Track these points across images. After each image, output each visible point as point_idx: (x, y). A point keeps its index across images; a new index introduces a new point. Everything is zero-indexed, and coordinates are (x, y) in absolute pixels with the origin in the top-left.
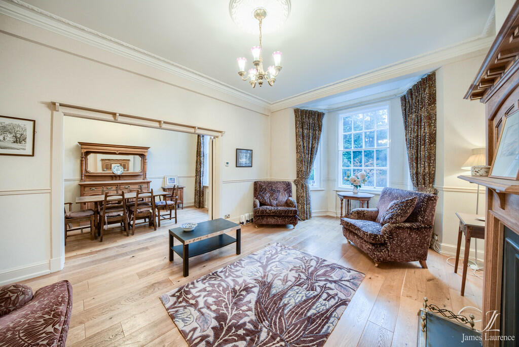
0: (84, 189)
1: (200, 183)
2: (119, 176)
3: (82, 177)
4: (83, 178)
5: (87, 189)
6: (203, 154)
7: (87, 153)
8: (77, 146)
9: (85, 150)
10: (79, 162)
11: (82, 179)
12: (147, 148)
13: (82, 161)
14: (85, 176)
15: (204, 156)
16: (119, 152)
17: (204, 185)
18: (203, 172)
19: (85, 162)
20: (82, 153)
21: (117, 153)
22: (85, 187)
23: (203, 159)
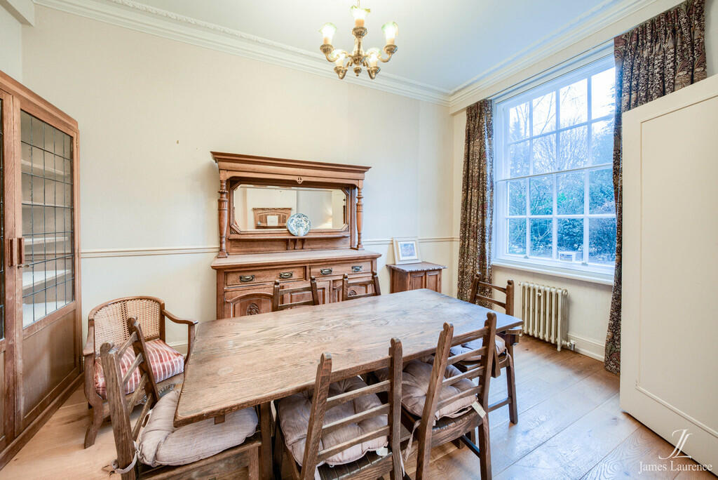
0: (226, 279)
1: (483, 257)
2: (303, 241)
3: (221, 243)
4: (224, 245)
5: (233, 278)
6: (492, 182)
7: (233, 183)
8: (211, 166)
9: (229, 175)
10: (215, 204)
11: (221, 250)
12: (362, 170)
13: (220, 202)
14: (230, 240)
15: (492, 187)
16: (304, 179)
17: (493, 263)
18: (491, 228)
19: (229, 207)
20: (221, 182)
21: (300, 182)
22: (226, 274)
23: (492, 196)
